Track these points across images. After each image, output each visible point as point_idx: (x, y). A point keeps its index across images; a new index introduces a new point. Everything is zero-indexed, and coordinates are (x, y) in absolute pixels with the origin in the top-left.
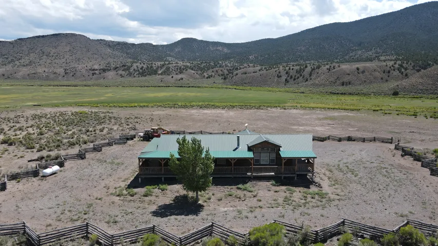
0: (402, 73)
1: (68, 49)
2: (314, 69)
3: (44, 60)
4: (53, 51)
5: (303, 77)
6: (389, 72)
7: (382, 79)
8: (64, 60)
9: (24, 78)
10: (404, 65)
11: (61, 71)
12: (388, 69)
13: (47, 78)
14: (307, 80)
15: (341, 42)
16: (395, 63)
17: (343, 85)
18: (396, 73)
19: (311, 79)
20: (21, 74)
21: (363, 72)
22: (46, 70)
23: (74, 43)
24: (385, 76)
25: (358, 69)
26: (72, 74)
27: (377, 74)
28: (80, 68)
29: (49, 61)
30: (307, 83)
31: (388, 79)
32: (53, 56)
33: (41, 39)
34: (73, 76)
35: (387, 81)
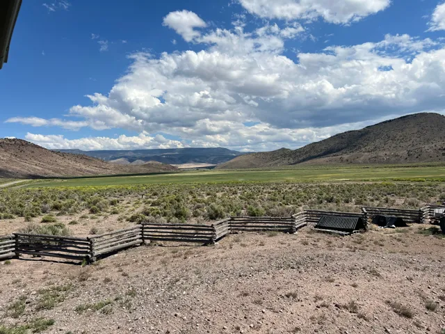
1: (415, 130)
3: (389, 145)
4: (400, 134)
8: (410, 143)
9: (365, 162)
11: (404, 153)
13: (388, 161)
20: (362, 158)
22: (388, 153)
23: (424, 124)
26: (416, 156)
28: (426, 148)
29: (394, 145)
32: (398, 140)
33: (388, 124)
34: (417, 157)
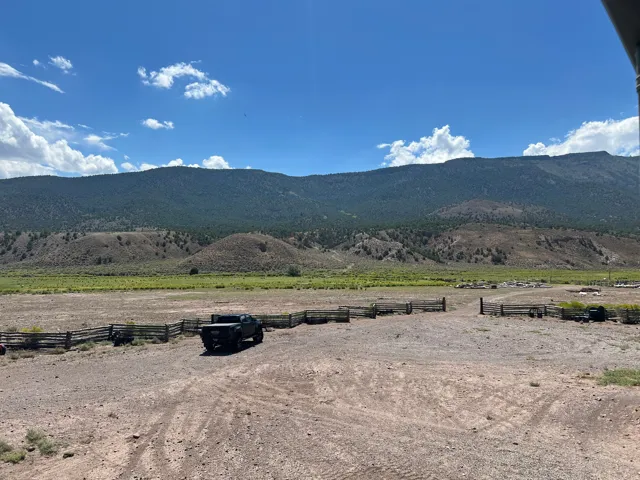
0: (182, 247)
2: (36, 238)
5: (15, 252)
6: (164, 245)
7: (157, 254)
10: (181, 236)
12: (163, 241)
14: (24, 257)
15: (62, 206)
16: (169, 233)
17: (99, 263)
18: (174, 246)
19: (32, 255)
21: (128, 243)
24: (160, 250)
25: (119, 238)
27: (149, 247)
30: (24, 261)
31: (165, 254)
35: (164, 257)
